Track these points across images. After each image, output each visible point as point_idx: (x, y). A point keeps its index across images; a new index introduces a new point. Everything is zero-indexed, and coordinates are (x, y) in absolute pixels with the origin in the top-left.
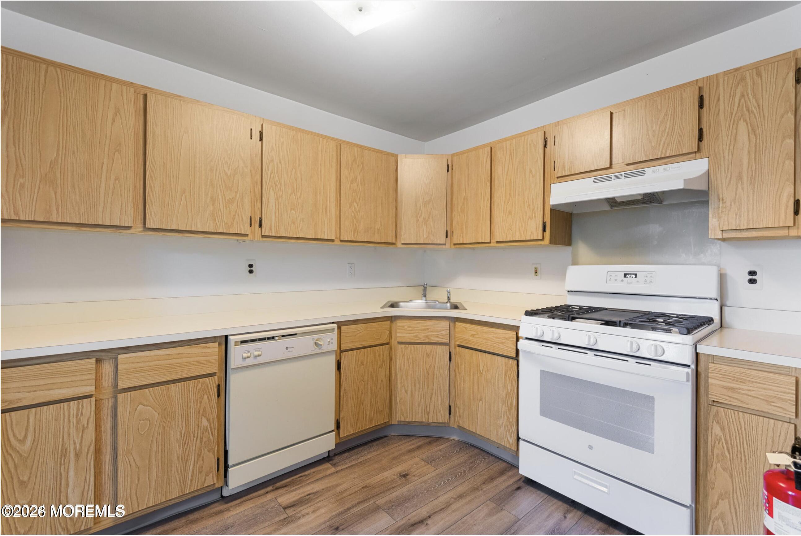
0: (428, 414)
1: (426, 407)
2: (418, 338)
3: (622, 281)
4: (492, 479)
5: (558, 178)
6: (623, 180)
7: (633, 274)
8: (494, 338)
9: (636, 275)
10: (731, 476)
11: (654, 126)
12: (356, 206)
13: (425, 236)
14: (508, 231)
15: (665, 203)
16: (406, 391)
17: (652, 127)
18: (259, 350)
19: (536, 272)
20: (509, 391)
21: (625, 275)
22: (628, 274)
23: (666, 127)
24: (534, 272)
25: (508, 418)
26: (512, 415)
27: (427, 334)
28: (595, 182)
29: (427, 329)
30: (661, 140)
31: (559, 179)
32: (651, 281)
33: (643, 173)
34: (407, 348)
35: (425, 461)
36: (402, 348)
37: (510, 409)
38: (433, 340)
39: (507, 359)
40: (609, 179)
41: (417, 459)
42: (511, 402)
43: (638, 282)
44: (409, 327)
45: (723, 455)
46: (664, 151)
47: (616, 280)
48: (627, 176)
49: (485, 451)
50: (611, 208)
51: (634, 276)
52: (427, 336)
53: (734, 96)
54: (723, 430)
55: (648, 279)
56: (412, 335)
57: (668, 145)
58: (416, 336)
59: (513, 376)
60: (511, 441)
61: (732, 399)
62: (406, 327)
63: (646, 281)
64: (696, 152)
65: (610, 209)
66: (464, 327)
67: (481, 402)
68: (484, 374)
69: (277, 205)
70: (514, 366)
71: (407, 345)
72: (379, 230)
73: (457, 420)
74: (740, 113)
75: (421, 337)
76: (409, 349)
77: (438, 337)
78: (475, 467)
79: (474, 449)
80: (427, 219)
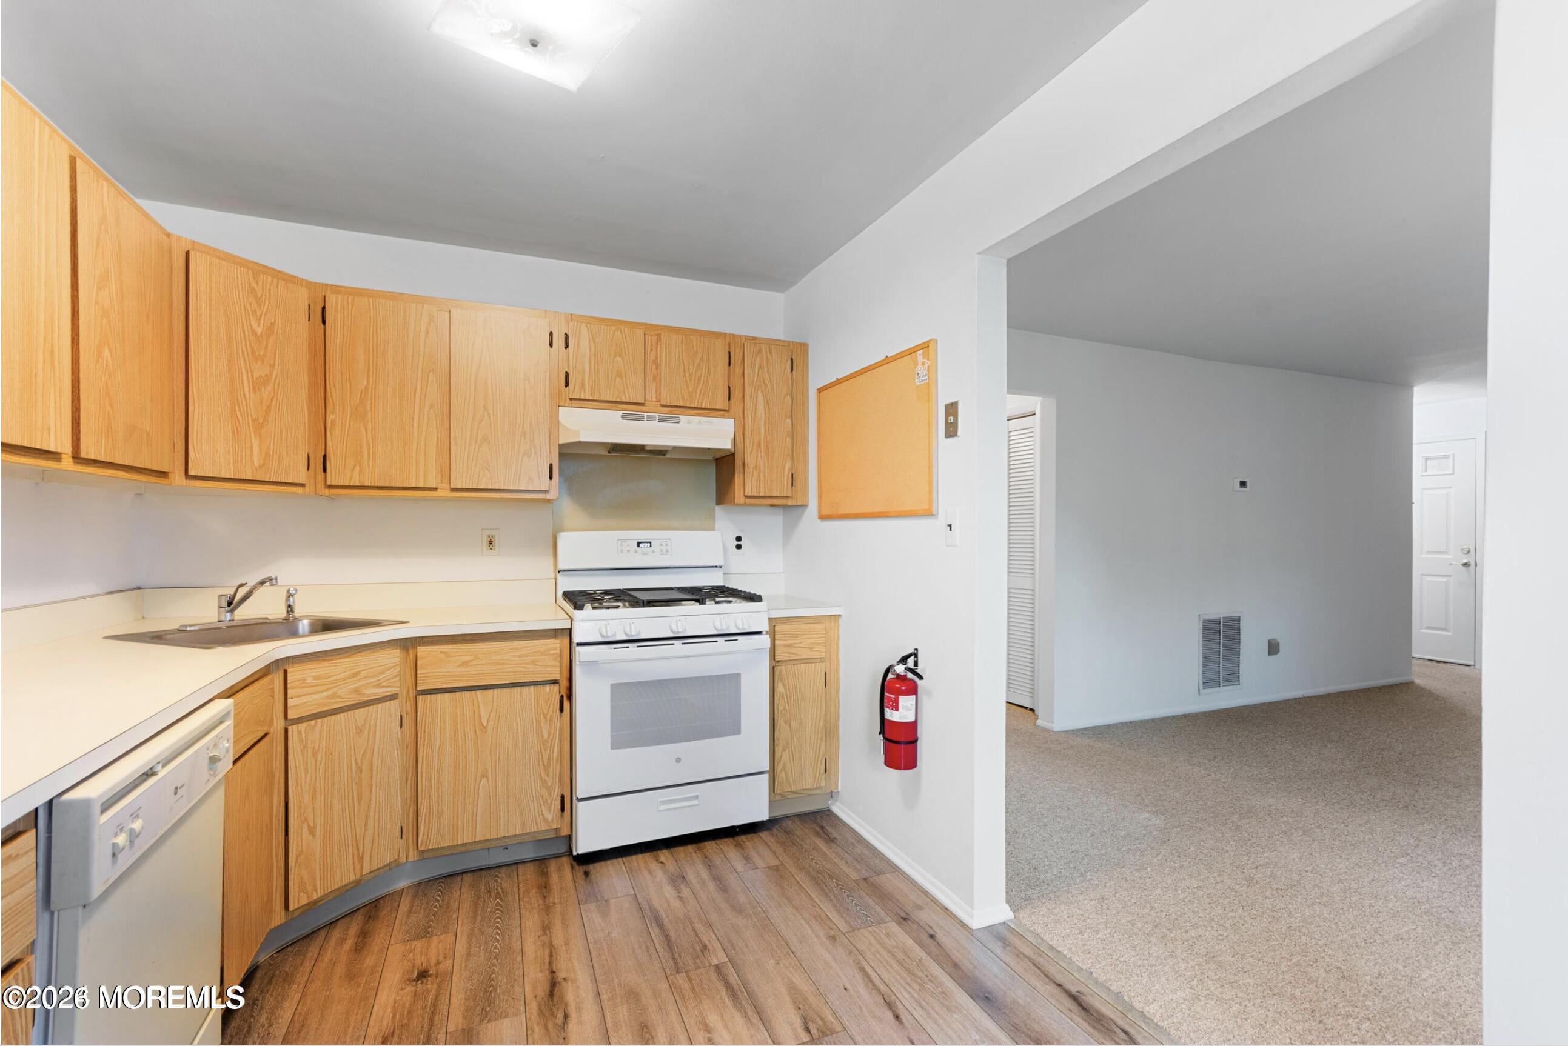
0: (361, 859)
1: (357, 845)
2: (338, 700)
3: (636, 552)
4: (546, 887)
5: (571, 399)
6: (656, 423)
7: (647, 542)
8: (517, 659)
9: (650, 543)
11: (691, 368)
13: (256, 464)
14: (482, 472)
15: (667, 456)
16: (312, 831)
17: (689, 369)
18: (138, 816)
19: (491, 542)
20: (546, 736)
21: (639, 544)
22: (642, 543)
23: (701, 375)
24: (486, 542)
25: (544, 782)
26: (550, 774)
27: (357, 685)
28: (624, 417)
29: (357, 674)
30: (697, 387)
31: (573, 402)
32: (667, 551)
33: (677, 421)
34: (313, 728)
35: (417, 937)
36: (300, 733)
37: (546, 768)
38: (370, 695)
39: (540, 688)
40: (641, 418)
42: (549, 755)
43: (653, 552)
44: (316, 678)
46: (700, 401)
47: (629, 551)
48: (662, 420)
49: (482, 869)
50: (609, 452)
51: (649, 544)
52: (357, 691)
53: (755, 364)
54: (784, 686)
55: (664, 548)
56: (325, 694)
57: (704, 395)
58: (334, 695)
59: (553, 711)
60: (549, 817)
61: (790, 655)
62: (309, 680)
63: (661, 551)
64: (725, 411)
65: (607, 453)
66: (441, 652)
67: (484, 780)
68: (490, 728)
70: (554, 694)
71: (313, 722)
73: (422, 841)
74: (758, 383)
75: (345, 695)
76: (319, 726)
77: (378, 686)
78: (503, 892)
80: (261, 421)
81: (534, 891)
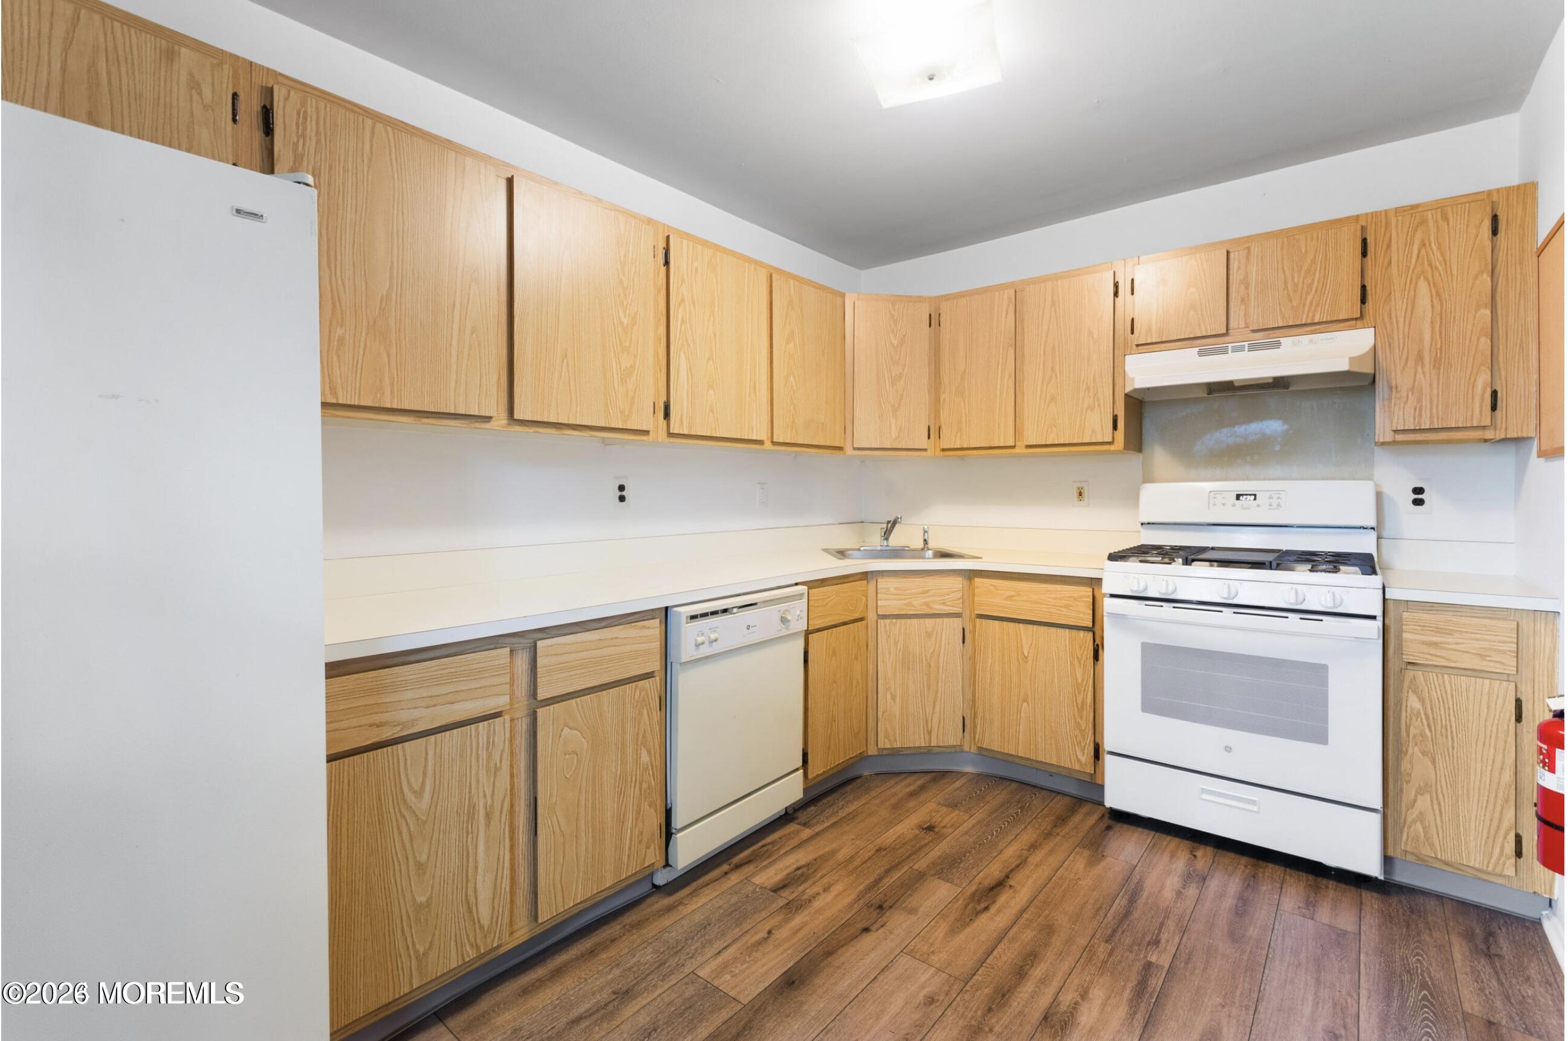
0: (930, 733)
1: (927, 721)
2: (912, 608)
3: (1234, 505)
4: (1063, 820)
5: (1137, 345)
6: (1246, 354)
7: (1251, 495)
8: (1051, 600)
9: (1255, 495)
10: (1433, 762)
11: (1296, 275)
12: (794, 383)
13: (893, 437)
14: (1050, 429)
15: (1290, 389)
16: (893, 698)
17: (1293, 278)
18: (715, 631)
19: (1080, 494)
20: (1080, 681)
21: (1238, 497)
22: (1243, 495)
23: (1313, 280)
24: (1076, 494)
25: (1078, 725)
26: (1084, 718)
27: (926, 600)
28: (1201, 354)
29: (927, 592)
30: (1306, 299)
31: (1140, 348)
32: (1279, 505)
33: (1278, 345)
34: (895, 624)
35: (948, 806)
36: (885, 626)
37: (1080, 710)
38: (936, 609)
39: (1074, 632)
40: (1225, 351)
41: (932, 806)
42: (1083, 699)
43: (1258, 506)
44: (897, 589)
45: (1422, 734)
46: (1310, 314)
47: (1224, 504)
48: (1252, 348)
49: (1028, 785)
50: (1209, 394)
51: (1253, 497)
52: (926, 604)
53: (1412, 244)
54: (1422, 701)
55: (1275, 502)
56: (903, 602)
57: (1317, 305)
58: (909, 604)
59: (1087, 658)
60: (1083, 759)
61: (1434, 658)
62: (892, 590)
63: (1271, 505)
64: (1356, 319)
65: (1205, 395)
66: (992, 585)
67: (1025, 704)
68: (1030, 659)
69: (690, 380)
70: (1088, 642)
71: (894, 621)
72: (823, 424)
73: (979, 738)
74: (1419, 269)
75: (918, 605)
76: (898, 625)
77: (944, 604)
78: (1029, 807)
79: (1008, 783)
80: (896, 406)
81: (1051, 818)
